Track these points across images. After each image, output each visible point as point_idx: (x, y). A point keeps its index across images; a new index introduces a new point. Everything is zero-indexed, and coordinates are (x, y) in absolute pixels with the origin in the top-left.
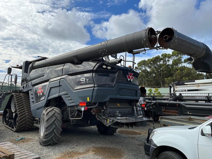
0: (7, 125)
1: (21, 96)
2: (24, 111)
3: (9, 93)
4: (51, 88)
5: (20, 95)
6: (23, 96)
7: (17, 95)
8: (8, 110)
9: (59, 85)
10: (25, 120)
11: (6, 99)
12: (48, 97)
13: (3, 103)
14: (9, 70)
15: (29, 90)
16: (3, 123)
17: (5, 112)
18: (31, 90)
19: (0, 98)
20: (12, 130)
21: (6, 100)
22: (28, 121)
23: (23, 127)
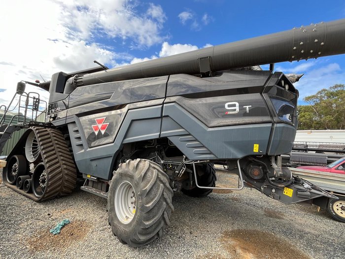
0: (13, 184)
1: (48, 134)
2: (58, 162)
3: (22, 127)
4: (133, 121)
5: (47, 131)
6: (53, 133)
7: (40, 130)
8: (16, 157)
9: (160, 116)
10: (60, 179)
11: (12, 136)
12: (125, 137)
13: (6, 144)
14: (21, 88)
15: (69, 123)
16: (4, 179)
17: (10, 161)
18: (74, 123)
19: (1, 135)
20: (27, 197)
21: (12, 139)
22: (67, 181)
23: (56, 192)
